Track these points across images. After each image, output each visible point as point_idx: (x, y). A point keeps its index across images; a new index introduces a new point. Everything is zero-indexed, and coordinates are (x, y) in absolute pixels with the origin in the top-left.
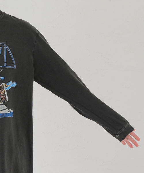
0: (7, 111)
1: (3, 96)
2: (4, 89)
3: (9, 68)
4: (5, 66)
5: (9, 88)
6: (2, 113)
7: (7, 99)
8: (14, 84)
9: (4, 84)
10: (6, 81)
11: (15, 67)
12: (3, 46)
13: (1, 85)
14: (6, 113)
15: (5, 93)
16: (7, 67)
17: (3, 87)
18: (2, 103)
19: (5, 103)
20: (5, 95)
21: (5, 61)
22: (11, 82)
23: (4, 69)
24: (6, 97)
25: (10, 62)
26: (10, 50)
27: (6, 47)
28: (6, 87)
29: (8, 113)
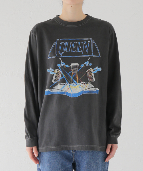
0: (93, 89)
1: (91, 77)
2: (91, 73)
3: (95, 57)
4: (92, 55)
5: (96, 72)
6: (90, 90)
7: (94, 80)
8: (100, 69)
9: (91, 68)
10: (93, 67)
11: (100, 56)
12: (90, 40)
13: (89, 69)
14: (93, 90)
15: (92, 75)
16: (94, 56)
17: (91, 71)
18: (90, 83)
19: (92, 83)
20: (92, 77)
21: (92, 52)
22: (97, 67)
23: (92, 58)
24: (93, 78)
25: (96, 53)
26: (95, 44)
27: (93, 41)
28: (93, 71)
29: (95, 90)
